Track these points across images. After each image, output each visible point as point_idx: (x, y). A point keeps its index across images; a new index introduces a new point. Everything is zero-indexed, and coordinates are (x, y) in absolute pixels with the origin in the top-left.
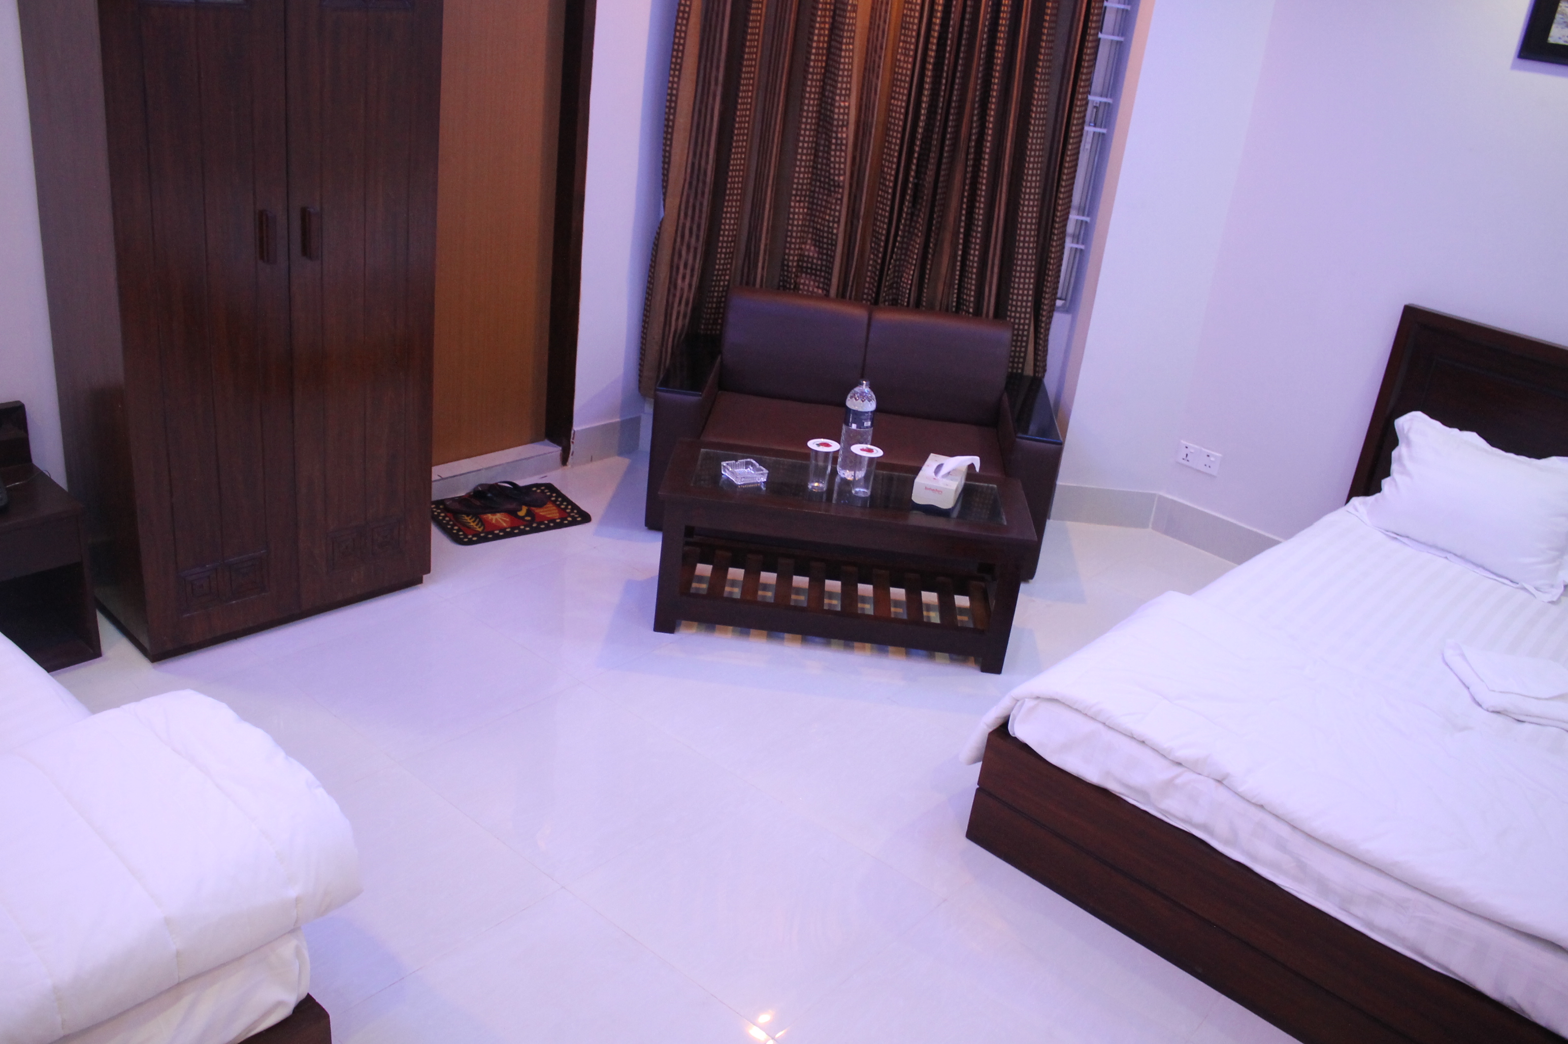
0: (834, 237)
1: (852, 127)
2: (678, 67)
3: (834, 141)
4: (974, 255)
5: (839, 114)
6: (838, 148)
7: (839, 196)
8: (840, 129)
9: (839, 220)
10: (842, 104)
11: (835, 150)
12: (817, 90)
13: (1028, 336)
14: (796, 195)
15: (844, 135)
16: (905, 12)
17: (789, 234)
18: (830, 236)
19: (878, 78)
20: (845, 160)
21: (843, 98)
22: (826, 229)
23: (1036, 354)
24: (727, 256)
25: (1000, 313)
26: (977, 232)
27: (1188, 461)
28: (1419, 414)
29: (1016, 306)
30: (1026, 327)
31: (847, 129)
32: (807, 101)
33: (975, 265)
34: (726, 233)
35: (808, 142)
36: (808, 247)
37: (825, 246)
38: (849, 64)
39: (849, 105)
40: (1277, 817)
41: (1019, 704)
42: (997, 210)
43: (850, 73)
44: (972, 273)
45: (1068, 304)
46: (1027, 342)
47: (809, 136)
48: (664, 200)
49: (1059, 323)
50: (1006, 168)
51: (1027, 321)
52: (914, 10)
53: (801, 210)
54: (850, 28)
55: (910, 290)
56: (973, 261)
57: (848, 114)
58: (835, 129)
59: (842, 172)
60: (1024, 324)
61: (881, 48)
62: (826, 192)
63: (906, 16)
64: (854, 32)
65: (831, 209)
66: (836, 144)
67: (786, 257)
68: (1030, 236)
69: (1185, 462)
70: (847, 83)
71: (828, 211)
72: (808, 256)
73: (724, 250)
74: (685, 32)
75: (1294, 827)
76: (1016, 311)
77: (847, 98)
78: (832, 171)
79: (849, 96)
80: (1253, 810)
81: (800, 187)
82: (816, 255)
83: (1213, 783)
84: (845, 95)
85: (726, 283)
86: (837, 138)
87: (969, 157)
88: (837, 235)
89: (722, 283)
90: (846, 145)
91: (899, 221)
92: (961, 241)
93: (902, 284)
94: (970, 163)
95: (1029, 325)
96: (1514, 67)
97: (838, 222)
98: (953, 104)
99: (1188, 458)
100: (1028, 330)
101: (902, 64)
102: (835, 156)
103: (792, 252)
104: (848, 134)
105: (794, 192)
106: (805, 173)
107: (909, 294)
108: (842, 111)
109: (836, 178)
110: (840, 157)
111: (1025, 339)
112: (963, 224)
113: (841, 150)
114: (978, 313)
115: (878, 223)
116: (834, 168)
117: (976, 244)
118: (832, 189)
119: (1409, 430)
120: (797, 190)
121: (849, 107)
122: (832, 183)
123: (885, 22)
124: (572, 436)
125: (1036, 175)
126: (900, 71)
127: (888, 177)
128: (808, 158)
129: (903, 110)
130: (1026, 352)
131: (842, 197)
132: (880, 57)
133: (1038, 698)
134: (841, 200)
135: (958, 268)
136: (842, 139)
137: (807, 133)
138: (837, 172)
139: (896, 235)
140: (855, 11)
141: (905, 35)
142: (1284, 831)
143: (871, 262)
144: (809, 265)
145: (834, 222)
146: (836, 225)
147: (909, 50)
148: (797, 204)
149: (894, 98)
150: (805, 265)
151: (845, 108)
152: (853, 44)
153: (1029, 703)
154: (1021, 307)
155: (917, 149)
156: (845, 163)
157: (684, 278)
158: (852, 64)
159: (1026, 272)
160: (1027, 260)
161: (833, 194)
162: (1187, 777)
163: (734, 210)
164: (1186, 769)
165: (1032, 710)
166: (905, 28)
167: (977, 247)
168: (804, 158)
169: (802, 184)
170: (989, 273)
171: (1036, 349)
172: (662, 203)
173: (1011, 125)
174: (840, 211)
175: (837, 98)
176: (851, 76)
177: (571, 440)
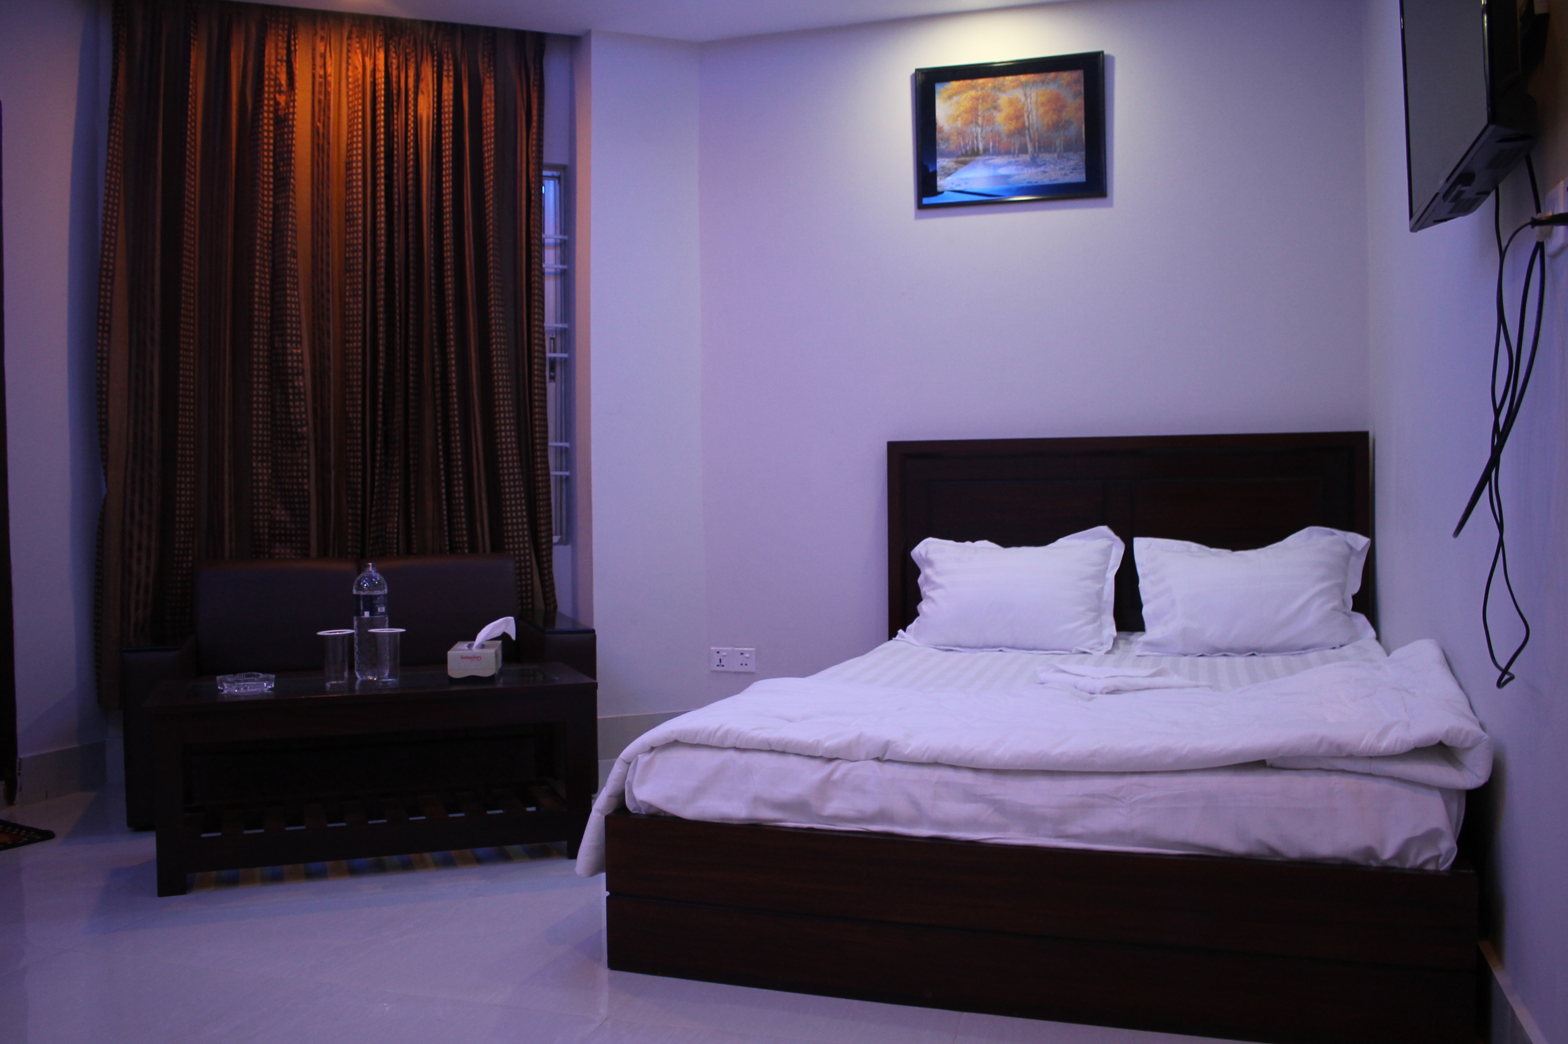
0: (306, 494)
1: (308, 376)
2: (106, 328)
3: (291, 391)
4: (459, 492)
5: (293, 361)
6: (297, 397)
7: (305, 448)
8: (295, 378)
9: (309, 474)
10: (295, 351)
11: (294, 400)
12: (266, 341)
13: (531, 567)
14: (257, 455)
15: (301, 384)
16: (347, 255)
17: (255, 497)
18: (301, 493)
19: (328, 320)
20: (306, 409)
21: (294, 345)
22: (295, 487)
23: (543, 586)
24: (187, 533)
25: (498, 546)
26: (457, 466)
27: (723, 666)
28: (930, 540)
29: (513, 537)
30: (528, 557)
31: (303, 377)
32: (255, 353)
33: (462, 501)
34: (183, 505)
35: (263, 396)
36: (278, 512)
37: (297, 506)
38: (295, 309)
39: (302, 352)
40: (954, 767)
41: (632, 765)
42: (474, 442)
43: (298, 319)
44: (460, 511)
45: (564, 539)
46: (531, 573)
47: (263, 390)
48: (106, 474)
49: (560, 556)
50: (476, 398)
51: (527, 551)
52: (357, 251)
53: (265, 471)
54: (292, 273)
55: (398, 538)
56: (459, 498)
57: (302, 361)
58: (290, 378)
59: (304, 422)
60: (525, 555)
61: (328, 291)
62: (290, 448)
63: (349, 258)
64: (297, 277)
65: (297, 464)
66: (294, 394)
67: (255, 524)
68: (513, 461)
69: (720, 668)
70: (297, 329)
71: (295, 468)
72: (280, 522)
73: (183, 526)
74: (112, 291)
75: (977, 770)
76: (514, 543)
77: (299, 345)
78: (293, 423)
79: (300, 342)
80: (926, 772)
81: (260, 445)
82: (288, 519)
83: (875, 764)
84: (297, 342)
85: (190, 565)
86: (294, 387)
87: (436, 389)
88: (308, 491)
89: (185, 565)
90: (305, 394)
91: (373, 467)
92: (443, 478)
93: (387, 535)
94: (438, 395)
95: (530, 554)
96: (917, 217)
97: (308, 477)
98: (411, 340)
99: (722, 663)
100: (530, 561)
101: (351, 306)
102: (295, 407)
103: (261, 517)
104: (304, 383)
105: (254, 451)
106: (263, 429)
107: (398, 543)
108: (295, 358)
109: (299, 430)
110: (299, 407)
111: (528, 570)
112: (441, 460)
113: (300, 400)
114: (473, 549)
115: (351, 473)
116: (296, 420)
117: (458, 479)
118: (296, 443)
119: (927, 553)
120: (257, 448)
121: (302, 355)
122: (295, 436)
123: (328, 265)
124: (18, 767)
125: (508, 399)
126: (351, 313)
127: (355, 422)
128: (265, 413)
129: (360, 351)
130: (532, 584)
131: (308, 449)
132: (328, 300)
133: (652, 749)
134: (308, 452)
135: (445, 507)
136: (299, 387)
137: (261, 386)
138: (299, 423)
139: (373, 480)
140: (295, 257)
141: (350, 277)
142: (968, 778)
143: (350, 518)
144: (283, 532)
145: (303, 477)
146: (306, 481)
147: (357, 290)
148: (260, 465)
149: (349, 342)
150: (277, 532)
151: (298, 355)
152: (297, 290)
153: (644, 759)
154: (518, 536)
155: (381, 387)
156: (306, 412)
157: (139, 560)
158: (299, 310)
159: (516, 499)
160: (515, 486)
161: (297, 448)
162: (843, 768)
163: (188, 479)
164: (840, 761)
165: (649, 764)
166: (350, 271)
167: (461, 482)
168: (260, 413)
169: (263, 442)
170: (478, 510)
171: (542, 581)
172: (103, 477)
173: (473, 354)
174: (308, 465)
175: (289, 345)
176: (300, 322)
177: (17, 771)
